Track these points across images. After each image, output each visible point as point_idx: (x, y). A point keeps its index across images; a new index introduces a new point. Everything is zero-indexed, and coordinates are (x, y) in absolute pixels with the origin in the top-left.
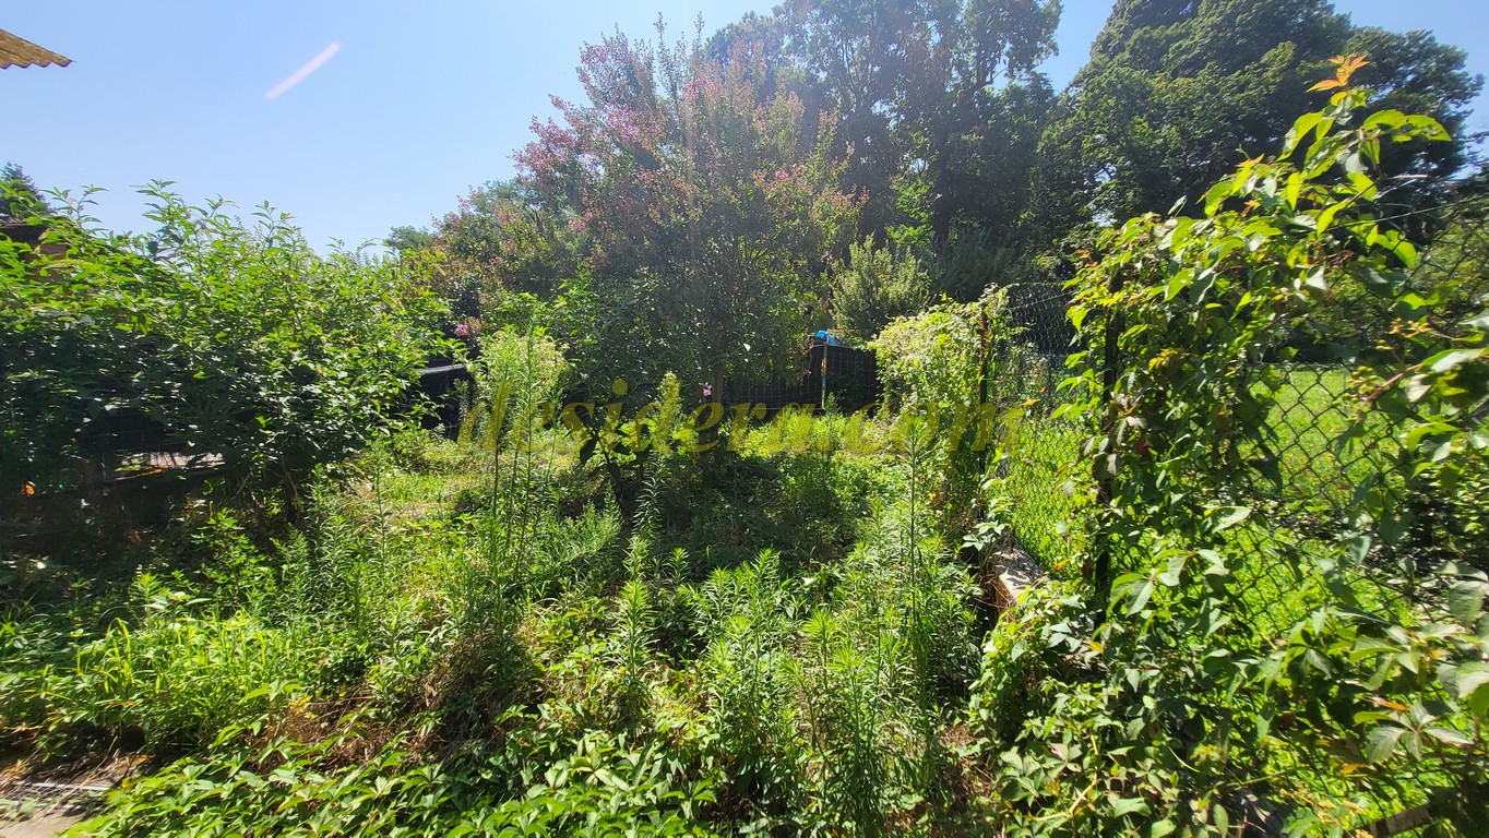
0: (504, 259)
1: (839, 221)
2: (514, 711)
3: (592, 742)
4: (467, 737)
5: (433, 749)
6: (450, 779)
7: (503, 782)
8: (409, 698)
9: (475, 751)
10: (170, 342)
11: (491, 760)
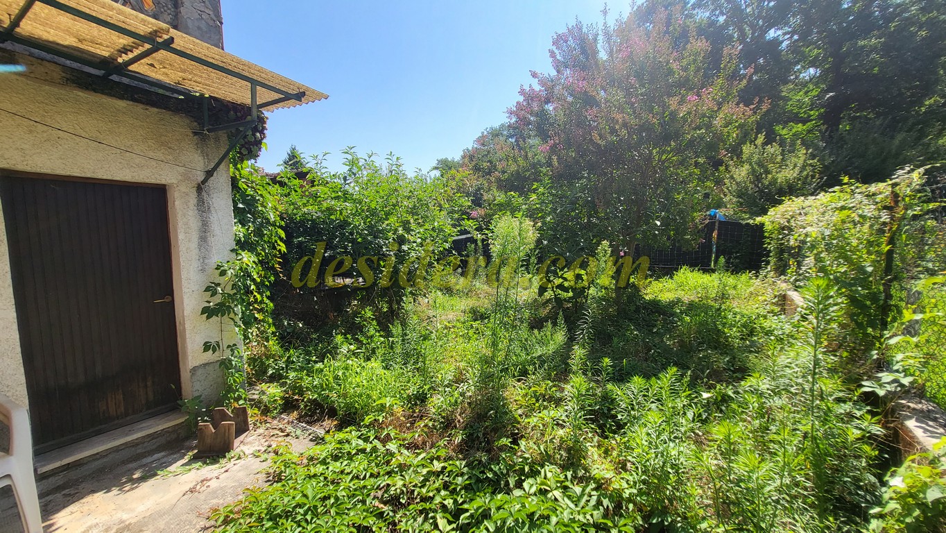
0: (499, 173)
1: (741, 126)
2: (505, 441)
3: (550, 472)
4: (478, 450)
5: (461, 451)
6: (470, 471)
7: (498, 482)
8: (448, 420)
9: (483, 459)
10: (350, 224)
11: (492, 466)
